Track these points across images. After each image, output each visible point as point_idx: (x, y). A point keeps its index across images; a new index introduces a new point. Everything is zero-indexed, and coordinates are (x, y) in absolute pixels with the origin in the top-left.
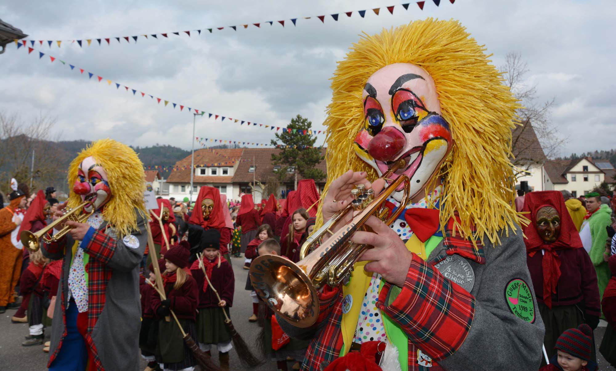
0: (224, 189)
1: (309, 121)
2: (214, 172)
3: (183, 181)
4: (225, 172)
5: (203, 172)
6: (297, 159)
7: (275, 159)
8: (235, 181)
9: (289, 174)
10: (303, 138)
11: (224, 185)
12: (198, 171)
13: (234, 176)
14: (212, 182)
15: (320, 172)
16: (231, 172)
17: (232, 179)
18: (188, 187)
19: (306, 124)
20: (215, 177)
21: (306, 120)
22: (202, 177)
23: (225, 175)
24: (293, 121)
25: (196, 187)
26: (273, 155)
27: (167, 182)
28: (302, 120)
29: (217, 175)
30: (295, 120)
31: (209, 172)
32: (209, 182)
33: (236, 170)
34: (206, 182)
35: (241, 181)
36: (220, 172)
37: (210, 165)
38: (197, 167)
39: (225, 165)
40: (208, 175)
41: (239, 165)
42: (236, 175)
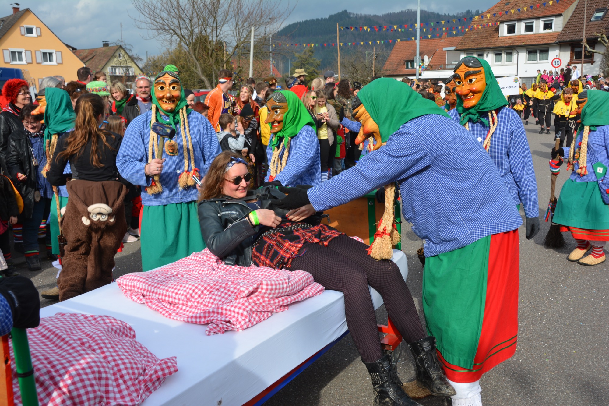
0: (544, 55)
2: (529, 28)
3: (480, 46)
4: (548, 26)
5: (511, 29)
8: (562, 40)
11: (544, 47)
12: (504, 29)
13: (563, 30)
14: (523, 44)
16: (558, 24)
17: (559, 35)
18: (487, 56)
20: (530, 35)
22: (510, 38)
23: (547, 31)
25: (500, 54)
27: (456, 50)
29: (534, 32)
31: (520, 28)
32: (520, 44)
33: (567, 20)
34: (514, 44)
35: (574, 39)
36: (539, 26)
37: (522, 17)
38: (502, 22)
39: (547, 14)
40: (519, 34)
41: (574, 11)
42: (565, 29)
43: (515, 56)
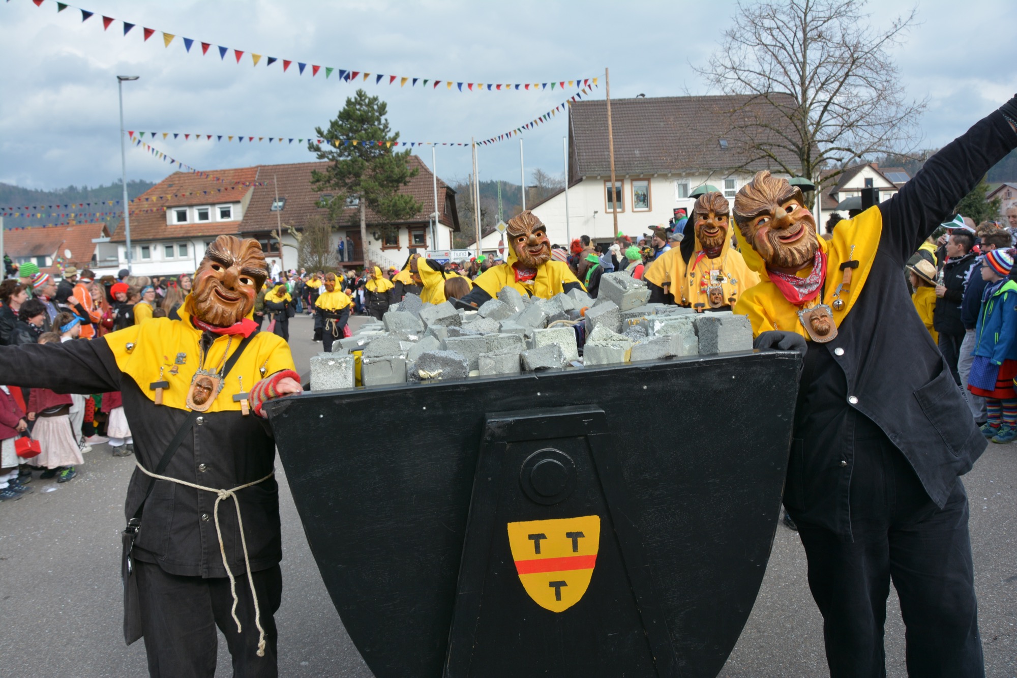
1: (381, 100)
2: (204, 216)
3: (144, 237)
4: (225, 214)
5: (182, 217)
6: (363, 177)
7: (318, 181)
8: (245, 230)
9: (351, 209)
10: (370, 135)
12: (172, 217)
13: (244, 220)
14: (200, 234)
15: (408, 200)
16: (237, 213)
17: (240, 225)
18: (155, 248)
19: (375, 107)
20: (205, 224)
21: (375, 99)
22: (181, 226)
23: (226, 220)
24: (349, 102)
25: (172, 247)
26: (314, 173)
27: (111, 242)
28: (367, 101)
29: (210, 220)
30: (353, 100)
31: (193, 216)
32: (196, 235)
33: (246, 208)
34: (189, 235)
35: (257, 230)
36: (215, 215)
37: (194, 202)
38: (170, 207)
39: (223, 200)
40: (192, 222)
41: (252, 199)
42: (246, 218)
43: (190, 249)
